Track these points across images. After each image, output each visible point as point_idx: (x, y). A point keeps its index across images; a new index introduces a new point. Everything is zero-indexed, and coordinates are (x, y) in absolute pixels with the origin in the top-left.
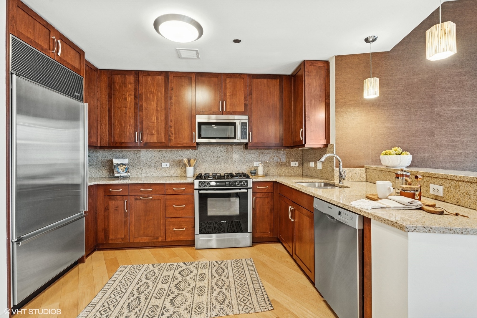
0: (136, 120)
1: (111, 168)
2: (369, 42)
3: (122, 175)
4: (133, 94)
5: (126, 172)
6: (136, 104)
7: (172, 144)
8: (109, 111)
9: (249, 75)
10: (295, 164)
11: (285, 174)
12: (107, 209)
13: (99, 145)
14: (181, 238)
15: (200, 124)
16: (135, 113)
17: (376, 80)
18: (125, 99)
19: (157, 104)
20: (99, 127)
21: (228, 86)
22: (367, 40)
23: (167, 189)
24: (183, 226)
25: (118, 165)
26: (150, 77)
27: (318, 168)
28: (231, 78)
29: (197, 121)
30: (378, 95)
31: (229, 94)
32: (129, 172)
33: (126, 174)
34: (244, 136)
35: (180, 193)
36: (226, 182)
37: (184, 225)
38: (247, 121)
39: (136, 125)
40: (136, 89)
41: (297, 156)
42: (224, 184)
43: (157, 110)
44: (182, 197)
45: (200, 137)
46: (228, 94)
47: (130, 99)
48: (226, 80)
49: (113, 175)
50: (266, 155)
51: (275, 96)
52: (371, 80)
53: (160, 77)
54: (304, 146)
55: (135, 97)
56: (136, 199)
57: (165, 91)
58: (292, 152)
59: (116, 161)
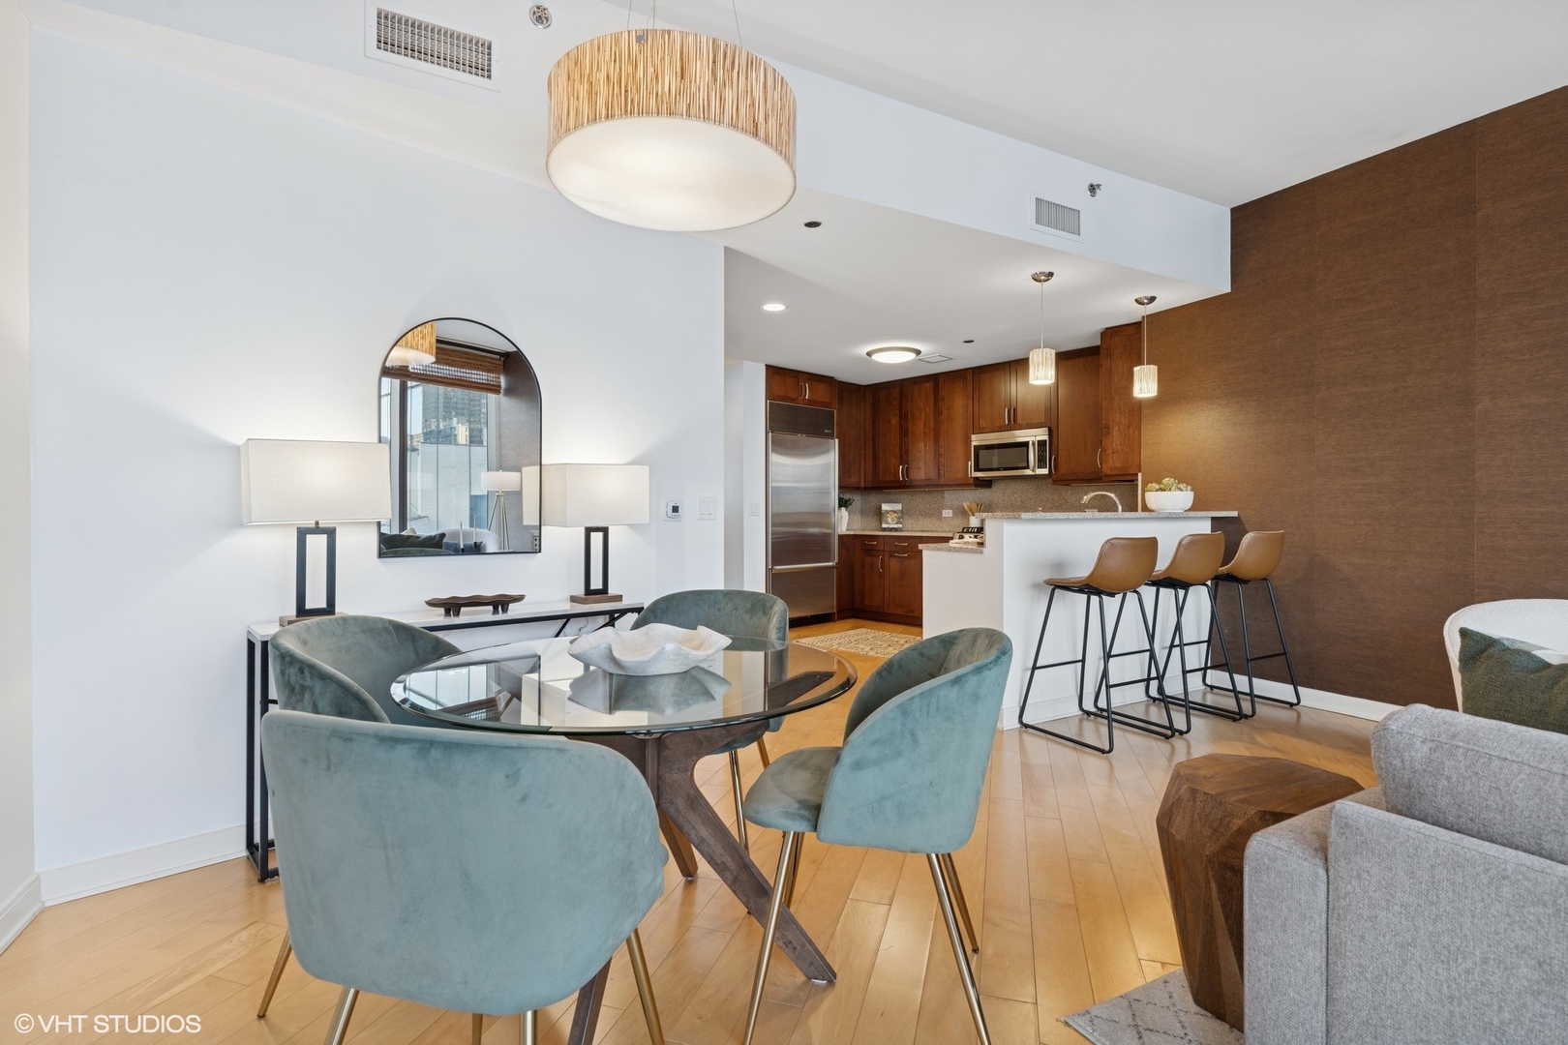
0: (901, 450)
1: (879, 515)
3: (892, 526)
4: (898, 413)
5: (897, 523)
6: (901, 427)
7: (942, 482)
8: (874, 440)
12: (863, 566)
13: (862, 486)
15: (977, 448)
16: (901, 439)
17: (1154, 368)
18: (890, 421)
19: (925, 424)
20: (863, 462)
22: (1138, 301)
25: (887, 512)
26: (917, 387)
29: (974, 443)
30: (1156, 394)
31: (1022, 395)
32: (901, 523)
33: (896, 526)
34: (1041, 463)
38: (1046, 438)
39: (901, 457)
40: (901, 406)
43: (925, 433)
45: (977, 469)
46: (1019, 395)
47: (895, 420)
48: (1016, 372)
49: (881, 523)
52: (1146, 367)
53: (928, 384)
55: (901, 418)
56: (891, 556)
57: (934, 404)
59: (885, 507)
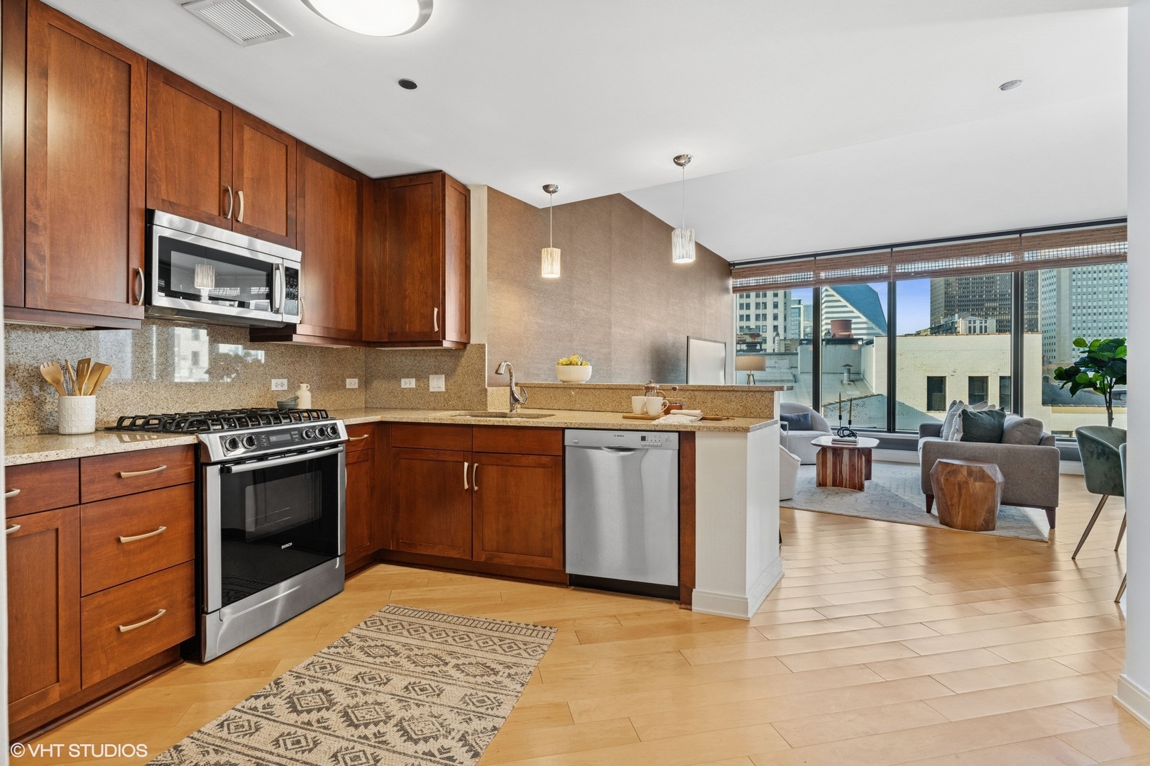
2: (549, 192)
7: (38, 301)
9: (298, 143)
10: (352, 383)
11: (336, 408)
14: (149, 649)
15: (168, 244)
17: (557, 252)
21: (246, 149)
22: (546, 188)
23: (92, 482)
24: (154, 606)
27: (431, 390)
28: (257, 129)
29: (159, 232)
31: (251, 177)
35: (146, 488)
36: (293, 433)
37: (156, 600)
38: (299, 267)
41: (356, 365)
42: (287, 437)
44: (151, 499)
46: (247, 174)
48: (241, 130)
50: (297, 359)
51: (350, 218)
54: (440, 343)
58: (348, 355)
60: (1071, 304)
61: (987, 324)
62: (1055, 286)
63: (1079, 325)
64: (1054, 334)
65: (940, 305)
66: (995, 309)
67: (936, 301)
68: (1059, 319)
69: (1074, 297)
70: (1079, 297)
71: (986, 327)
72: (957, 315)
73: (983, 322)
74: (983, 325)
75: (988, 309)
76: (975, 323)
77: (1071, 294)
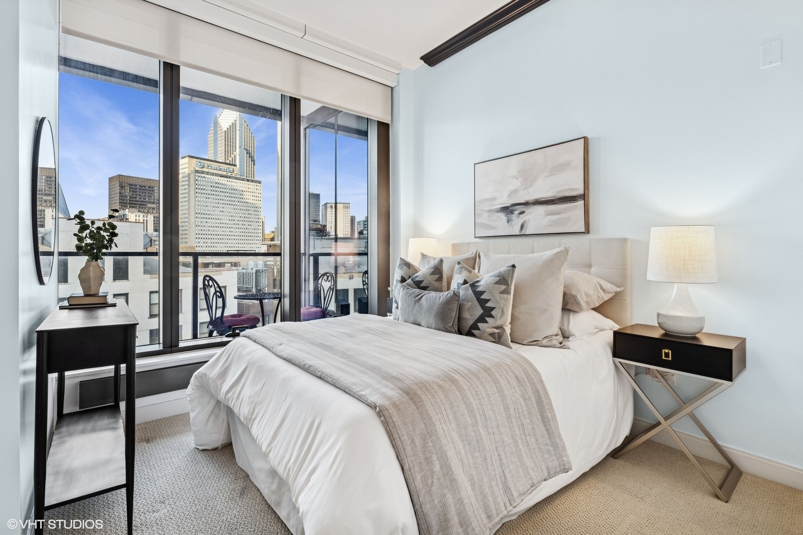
60: (195, 211)
61: (147, 219)
62: (187, 199)
63: (199, 224)
64: (186, 228)
65: (116, 201)
66: (154, 209)
67: (113, 198)
68: (189, 219)
69: (197, 207)
70: (199, 207)
71: (147, 220)
72: (127, 210)
73: (145, 216)
74: (145, 218)
75: (149, 208)
76: (139, 217)
77: (195, 205)
